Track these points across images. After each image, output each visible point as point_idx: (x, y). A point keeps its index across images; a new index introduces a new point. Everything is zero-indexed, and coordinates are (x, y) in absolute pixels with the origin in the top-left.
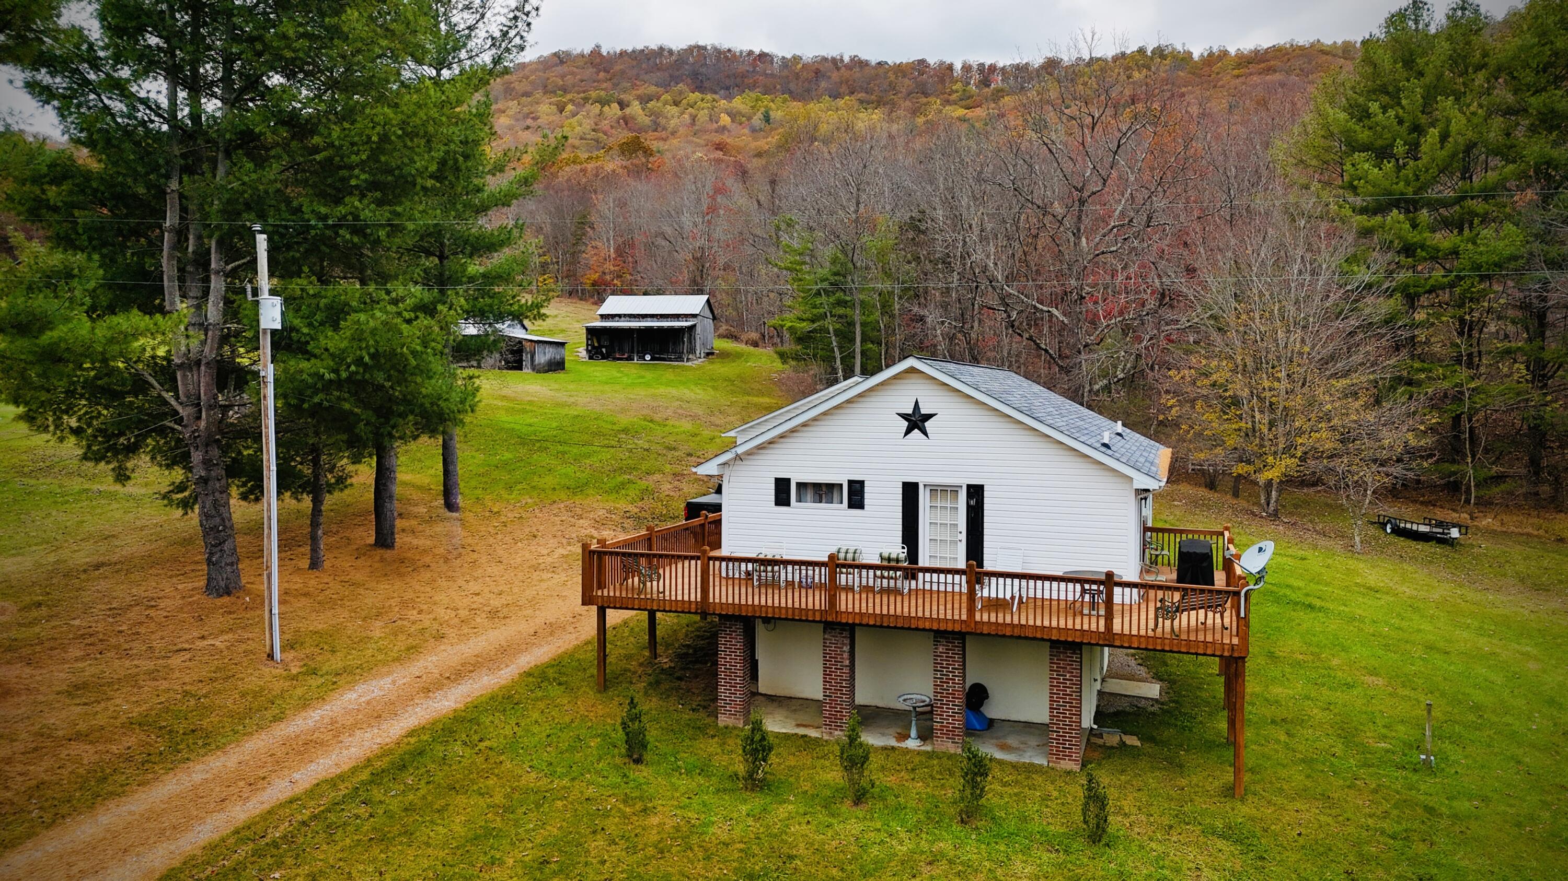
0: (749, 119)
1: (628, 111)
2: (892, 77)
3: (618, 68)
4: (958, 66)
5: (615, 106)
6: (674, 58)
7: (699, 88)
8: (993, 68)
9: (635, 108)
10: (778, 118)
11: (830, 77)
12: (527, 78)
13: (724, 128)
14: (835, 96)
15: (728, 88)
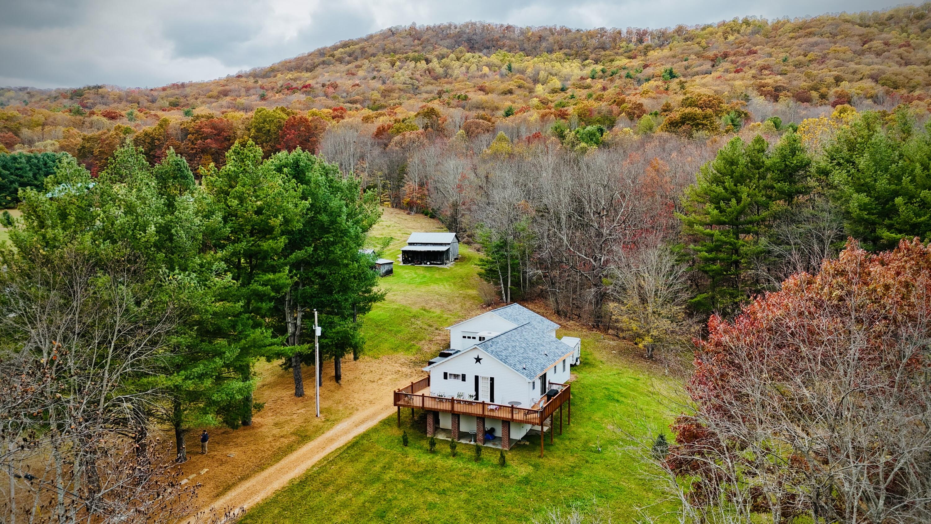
0: (500, 67)
1: (430, 65)
2: (585, 39)
3: (425, 37)
4: (624, 31)
5: (424, 62)
6: (457, 30)
7: (472, 48)
8: (645, 33)
9: (435, 64)
10: (516, 67)
11: (548, 40)
12: (374, 45)
13: (485, 75)
14: (550, 51)
15: (488, 48)
